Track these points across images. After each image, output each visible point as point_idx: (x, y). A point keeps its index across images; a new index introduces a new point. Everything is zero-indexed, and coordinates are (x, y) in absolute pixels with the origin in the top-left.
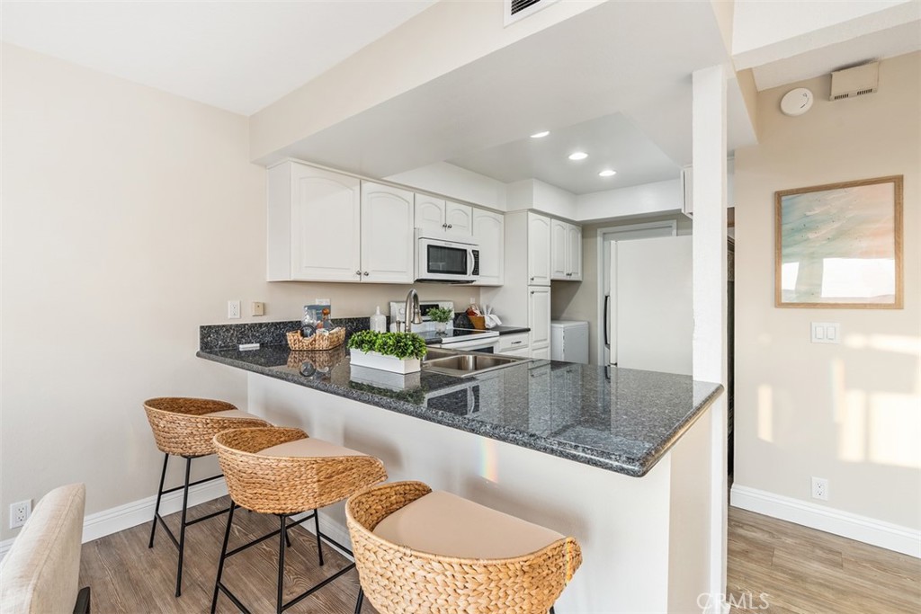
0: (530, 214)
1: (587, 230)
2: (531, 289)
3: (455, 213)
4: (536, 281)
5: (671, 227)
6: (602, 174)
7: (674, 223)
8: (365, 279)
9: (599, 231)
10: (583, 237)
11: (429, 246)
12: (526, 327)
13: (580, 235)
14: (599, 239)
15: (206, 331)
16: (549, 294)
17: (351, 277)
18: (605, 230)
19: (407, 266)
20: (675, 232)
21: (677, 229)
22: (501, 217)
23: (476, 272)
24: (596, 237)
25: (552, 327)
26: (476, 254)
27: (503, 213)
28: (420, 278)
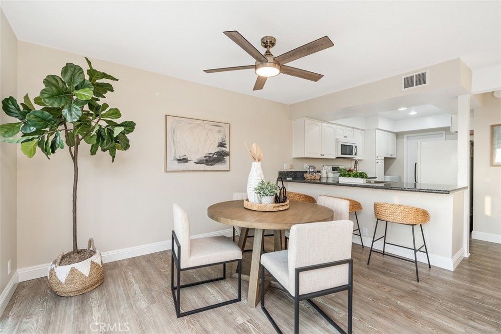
0: (377, 131)
1: (398, 135)
2: (377, 161)
3: (348, 132)
4: (379, 158)
5: (442, 134)
6: (410, 114)
7: (444, 132)
8: (323, 157)
9: (405, 136)
10: (397, 138)
11: (342, 145)
12: (374, 176)
13: (395, 138)
14: (405, 140)
15: (280, 173)
16: (383, 163)
17: (319, 156)
18: (408, 135)
19: (334, 152)
20: (444, 136)
21: (446, 135)
22: (363, 132)
23: (356, 154)
24: (404, 138)
25: (384, 178)
26: (356, 147)
27: (364, 130)
28: (338, 156)
